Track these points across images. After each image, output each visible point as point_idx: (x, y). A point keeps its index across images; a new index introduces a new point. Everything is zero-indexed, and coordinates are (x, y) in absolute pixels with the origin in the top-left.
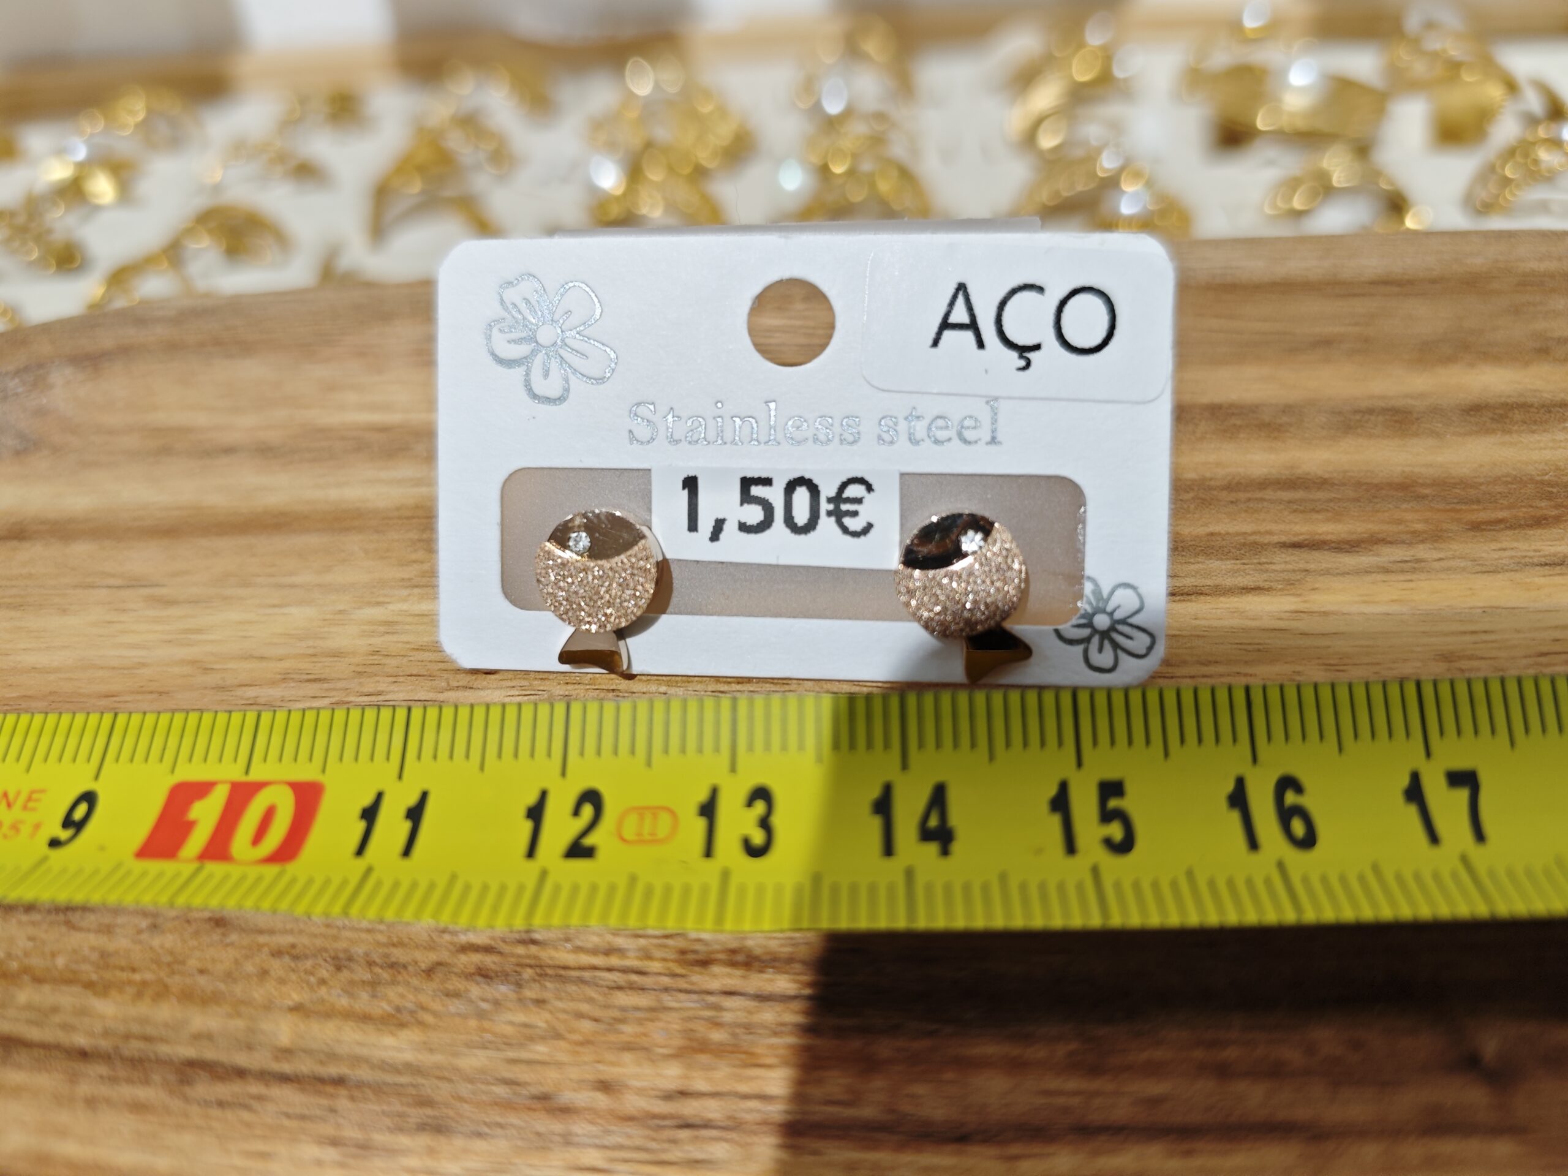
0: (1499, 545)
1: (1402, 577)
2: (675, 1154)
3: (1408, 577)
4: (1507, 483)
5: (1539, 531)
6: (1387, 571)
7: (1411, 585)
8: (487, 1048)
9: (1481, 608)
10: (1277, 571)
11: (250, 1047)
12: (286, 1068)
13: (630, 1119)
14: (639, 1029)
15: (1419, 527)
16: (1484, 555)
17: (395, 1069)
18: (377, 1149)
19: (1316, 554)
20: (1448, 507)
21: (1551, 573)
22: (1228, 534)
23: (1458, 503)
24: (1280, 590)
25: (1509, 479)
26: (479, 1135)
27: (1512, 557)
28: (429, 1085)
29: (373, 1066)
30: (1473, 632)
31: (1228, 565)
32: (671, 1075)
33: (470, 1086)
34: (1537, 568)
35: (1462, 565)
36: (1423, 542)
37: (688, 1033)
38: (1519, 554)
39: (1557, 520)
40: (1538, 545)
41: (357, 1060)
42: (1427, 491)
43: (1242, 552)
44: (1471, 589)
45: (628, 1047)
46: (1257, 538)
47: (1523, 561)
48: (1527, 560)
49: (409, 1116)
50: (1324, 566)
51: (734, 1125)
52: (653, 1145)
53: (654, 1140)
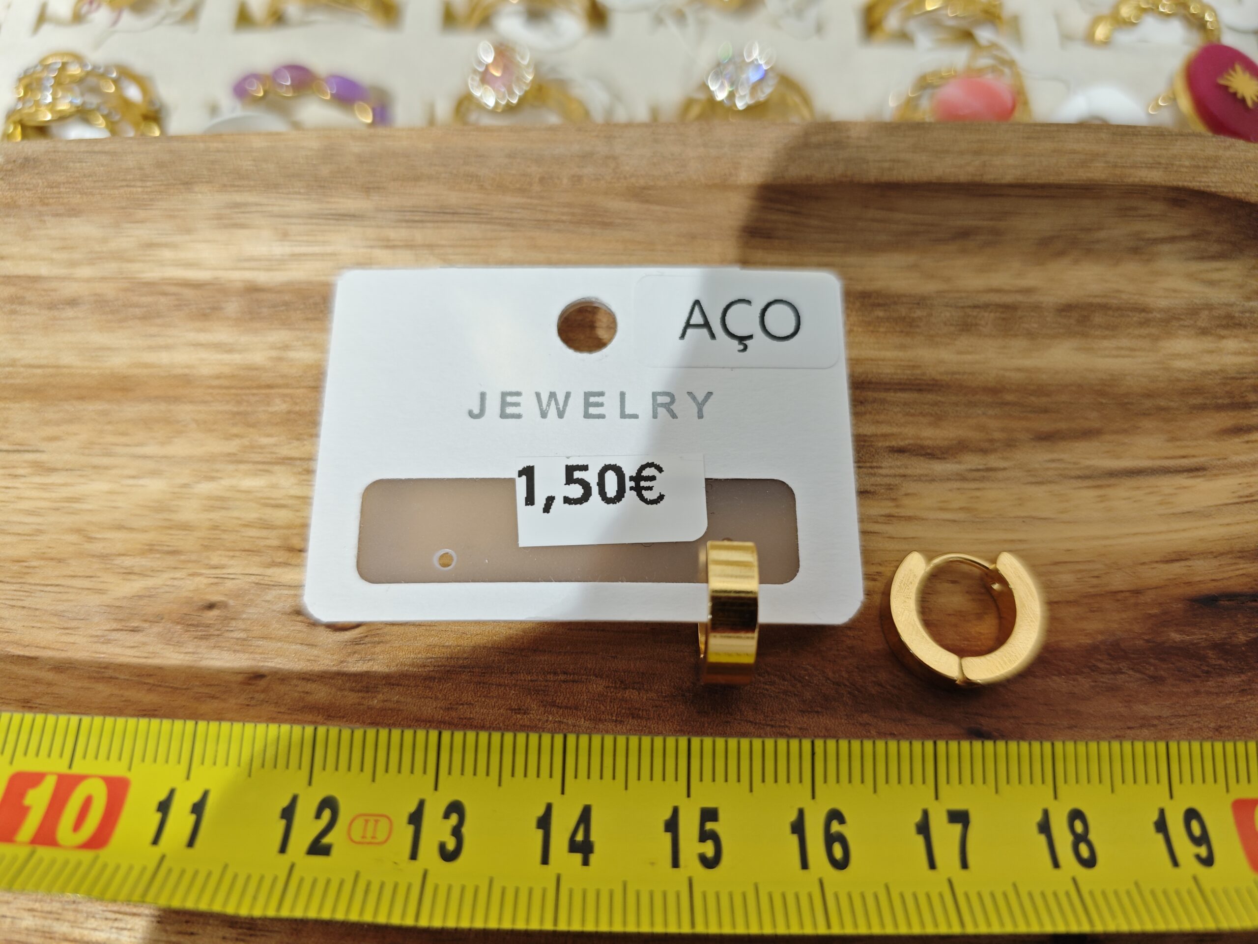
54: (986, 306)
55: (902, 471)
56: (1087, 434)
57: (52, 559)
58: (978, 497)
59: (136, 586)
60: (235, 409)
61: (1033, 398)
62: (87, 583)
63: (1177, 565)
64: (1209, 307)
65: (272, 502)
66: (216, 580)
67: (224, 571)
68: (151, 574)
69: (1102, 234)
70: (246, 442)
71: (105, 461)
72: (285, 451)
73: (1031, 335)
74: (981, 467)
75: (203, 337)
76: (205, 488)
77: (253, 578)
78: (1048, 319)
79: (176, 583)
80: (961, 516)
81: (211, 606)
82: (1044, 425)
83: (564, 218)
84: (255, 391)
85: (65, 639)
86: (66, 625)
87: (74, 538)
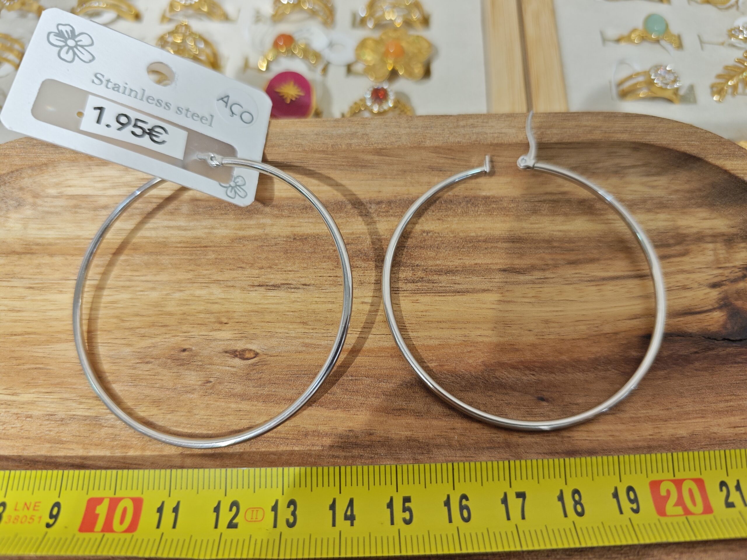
0: (575, 271)
1: (538, 286)
3: (541, 286)
5: (590, 265)
6: (534, 283)
7: (541, 289)
15: (550, 262)
16: (568, 276)
19: (511, 275)
20: (562, 252)
21: (589, 285)
22: (482, 264)
23: (566, 250)
24: (496, 291)
25: (586, 239)
27: (578, 277)
30: (557, 311)
31: (479, 279)
34: (585, 282)
35: (560, 280)
36: (549, 269)
38: (581, 276)
39: (598, 260)
40: (588, 272)
42: (555, 244)
43: (485, 273)
44: (560, 292)
46: (492, 266)
47: (581, 279)
48: (583, 278)
50: (513, 280)
54: (544, 201)
55: (505, 280)
56: (592, 261)
59: (148, 342)
60: (189, 258)
61: (567, 244)
62: (123, 342)
63: (635, 320)
64: (652, 198)
65: (211, 301)
66: (186, 338)
67: (190, 334)
68: (154, 336)
69: (600, 165)
70: (196, 273)
71: (128, 283)
72: (215, 277)
73: (566, 214)
74: (542, 277)
75: (172, 223)
76: (177, 295)
77: (203, 337)
78: (574, 206)
79: (166, 340)
80: (533, 300)
81: (184, 350)
82: (572, 257)
83: (344, 164)
84: (198, 249)
85: (114, 368)
86: (114, 362)
87: (114, 320)
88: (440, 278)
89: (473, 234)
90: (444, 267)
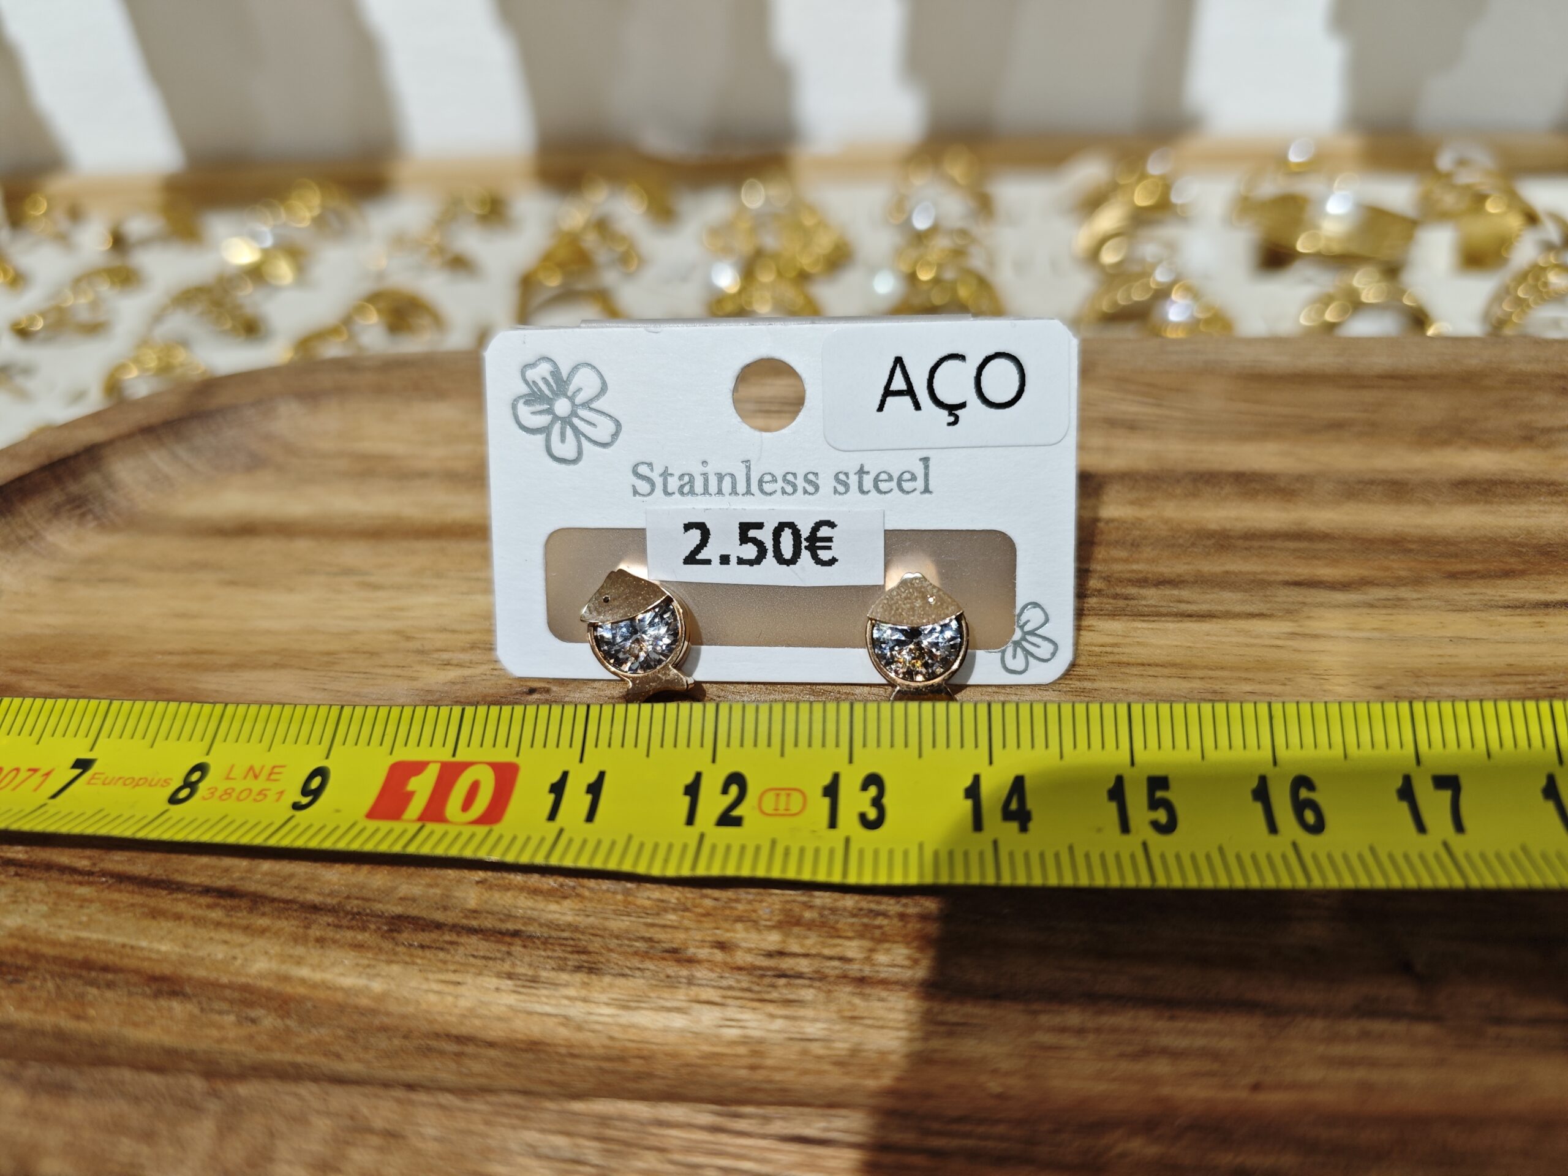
0: (1470, 591)
1: (1384, 611)
2: (774, 995)
3: (1389, 611)
4: (1483, 543)
5: (1506, 581)
6: (1372, 606)
7: (1392, 618)
8: (631, 916)
9: (1448, 637)
10: (1278, 602)
11: (445, 908)
12: (474, 923)
13: (740, 969)
14: (749, 907)
15: (1403, 573)
16: (1456, 597)
17: (558, 927)
18: (543, 982)
19: (1313, 591)
20: (1430, 560)
21: (1512, 613)
22: (1241, 572)
23: (1439, 556)
24: (1280, 616)
25: (1485, 540)
26: (624, 975)
27: (1481, 600)
28: (584, 940)
29: (541, 925)
30: (1440, 656)
31: (1238, 596)
32: (773, 940)
33: (616, 941)
34: (1501, 609)
35: (1436, 604)
36: (1404, 585)
37: (787, 913)
38: (1487, 598)
39: (1522, 573)
40: (1504, 592)
41: (530, 920)
42: (1413, 546)
43: (1251, 586)
44: (1441, 623)
45: (739, 919)
46: (1265, 577)
47: (1489, 604)
48: (1493, 603)
49: (569, 960)
50: (1319, 600)
51: (820, 977)
52: (756, 988)
53: (758, 985)
54: (1372, 482)
55: (1300, 599)
56: (1508, 574)
57: (364, 653)
58: (1392, 621)
59: (453, 674)
61: (1440, 547)
62: (398, 671)
68: (469, 665)
71: (436, 582)
73: (1425, 502)
74: (1389, 597)
78: (1444, 491)
80: (1376, 634)
81: (532, 690)
82: (1456, 566)
87: (391, 638)
88: (1144, 592)
89: (1213, 526)
90: (1150, 575)
